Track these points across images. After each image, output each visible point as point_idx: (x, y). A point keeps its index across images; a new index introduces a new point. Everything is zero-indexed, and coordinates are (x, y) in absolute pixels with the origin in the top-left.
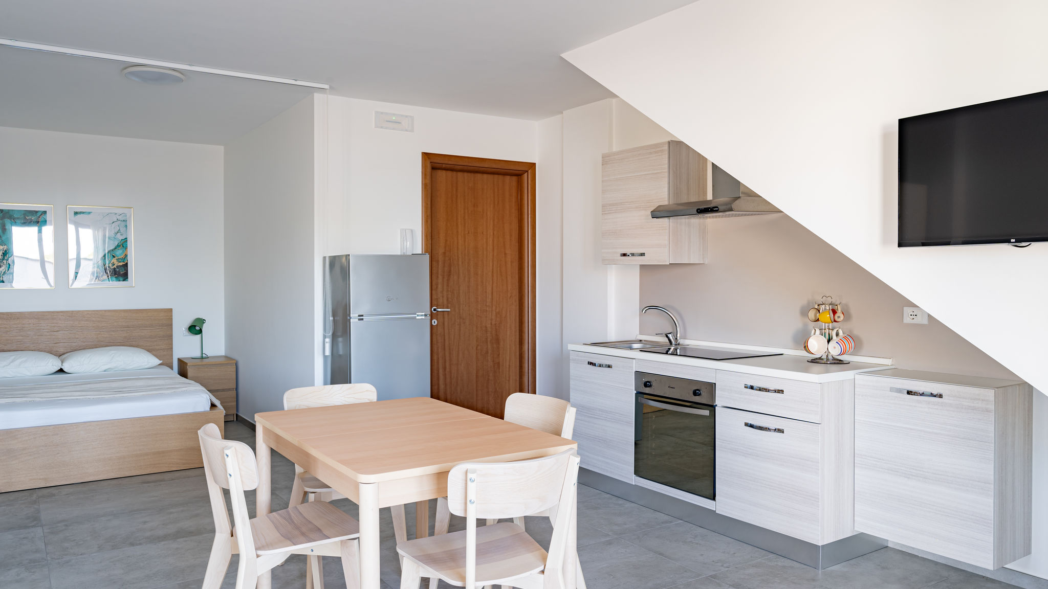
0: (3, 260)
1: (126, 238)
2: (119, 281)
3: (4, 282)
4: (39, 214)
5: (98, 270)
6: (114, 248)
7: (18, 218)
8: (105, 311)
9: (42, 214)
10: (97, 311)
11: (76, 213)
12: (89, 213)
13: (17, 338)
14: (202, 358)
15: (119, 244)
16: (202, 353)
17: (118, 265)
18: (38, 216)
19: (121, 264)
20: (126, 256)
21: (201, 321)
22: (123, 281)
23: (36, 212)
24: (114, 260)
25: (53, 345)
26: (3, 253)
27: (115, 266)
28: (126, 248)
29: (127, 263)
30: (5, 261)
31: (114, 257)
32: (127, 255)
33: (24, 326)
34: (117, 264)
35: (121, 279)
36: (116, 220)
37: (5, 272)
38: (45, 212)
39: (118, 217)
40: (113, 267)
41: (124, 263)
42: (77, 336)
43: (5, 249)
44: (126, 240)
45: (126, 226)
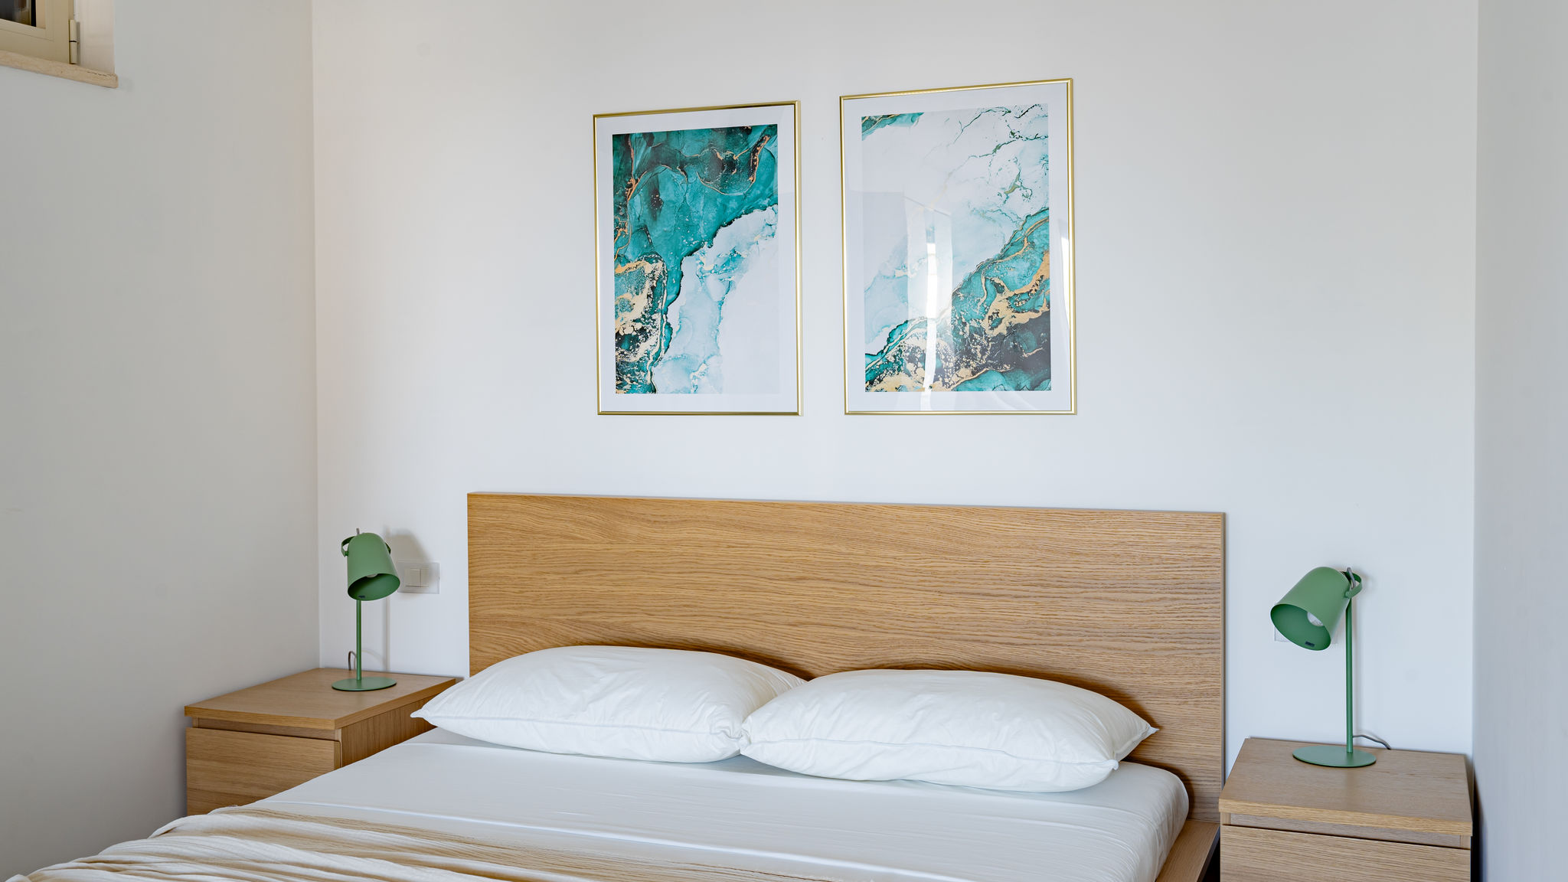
0: (653, 311)
1: (1045, 210)
2: (1018, 388)
3: (654, 391)
4: (755, 137)
5: (943, 344)
6: (998, 251)
7: (694, 161)
8: (957, 510)
9: (762, 140)
10: (931, 508)
11: (869, 123)
12: (914, 117)
13: (683, 592)
14: (1351, 748)
15: (1019, 237)
16: (1350, 735)
17: (1015, 321)
18: (752, 145)
19: (1023, 318)
20: (1043, 282)
21: (1352, 578)
22: (1033, 388)
23: (747, 131)
24: (1000, 304)
25: (787, 629)
26: (653, 288)
27: (1002, 329)
28: (1045, 252)
29: (1047, 314)
30: (657, 316)
31: (999, 289)
32: (1047, 282)
33: (700, 551)
34: (1008, 317)
35: (1025, 382)
36: (1007, 137)
37: (658, 354)
38: (772, 129)
39: (1017, 126)
40: (996, 332)
41: (1035, 316)
42: (862, 606)
43: (657, 274)
44: (1043, 216)
45: (1045, 158)
